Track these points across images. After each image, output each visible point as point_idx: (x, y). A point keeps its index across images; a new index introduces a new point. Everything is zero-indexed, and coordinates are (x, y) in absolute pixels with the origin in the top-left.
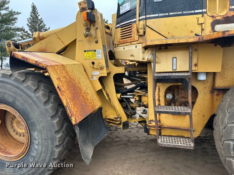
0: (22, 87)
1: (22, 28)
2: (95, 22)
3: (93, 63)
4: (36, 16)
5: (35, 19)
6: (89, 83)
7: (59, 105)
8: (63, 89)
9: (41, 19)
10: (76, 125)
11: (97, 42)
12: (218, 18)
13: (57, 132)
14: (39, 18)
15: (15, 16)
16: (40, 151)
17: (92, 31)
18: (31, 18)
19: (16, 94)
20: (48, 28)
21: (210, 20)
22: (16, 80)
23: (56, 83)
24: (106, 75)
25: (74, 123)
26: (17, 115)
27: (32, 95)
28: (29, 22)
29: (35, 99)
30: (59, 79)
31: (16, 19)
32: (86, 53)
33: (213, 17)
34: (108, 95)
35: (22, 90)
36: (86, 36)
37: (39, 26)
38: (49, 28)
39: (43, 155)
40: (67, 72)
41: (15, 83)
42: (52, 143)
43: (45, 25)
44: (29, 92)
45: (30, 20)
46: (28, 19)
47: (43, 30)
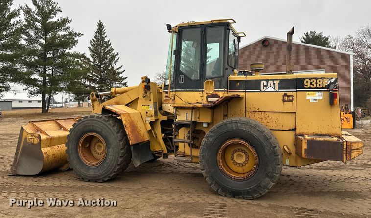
0: (106, 124)
1: (83, 55)
2: (150, 89)
3: (147, 113)
4: (103, 37)
5: (101, 41)
6: (143, 125)
7: (124, 135)
8: (127, 126)
9: (109, 41)
10: (132, 145)
11: (150, 100)
12: (209, 94)
13: (122, 149)
14: (106, 40)
15: (76, 38)
16: (111, 159)
17: (148, 94)
18: (95, 39)
19: (103, 127)
20: (116, 54)
21: (205, 95)
22: (104, 120)
23: (124, 122)
24: (154, 120)
25: (131, 144)
26: (101, 138)
27: (111, 128)
28: (91, 45)
29: (112, 130)
30: (126, 121)
31: (77, 41)
32: (143, 106)
33: (207, 93)
34: (155, 134)
35: (106, 125)
36: (144, 97)
37: (104, 50)
38: (118, 54)
39: (112, 162)
40: (130, 118)
41: (103, 122)
42: (119, 155)
43: (112, 50)
44: (110, 127)
45: (93, 42)
46: (91, 41)
47: (110, 56)
